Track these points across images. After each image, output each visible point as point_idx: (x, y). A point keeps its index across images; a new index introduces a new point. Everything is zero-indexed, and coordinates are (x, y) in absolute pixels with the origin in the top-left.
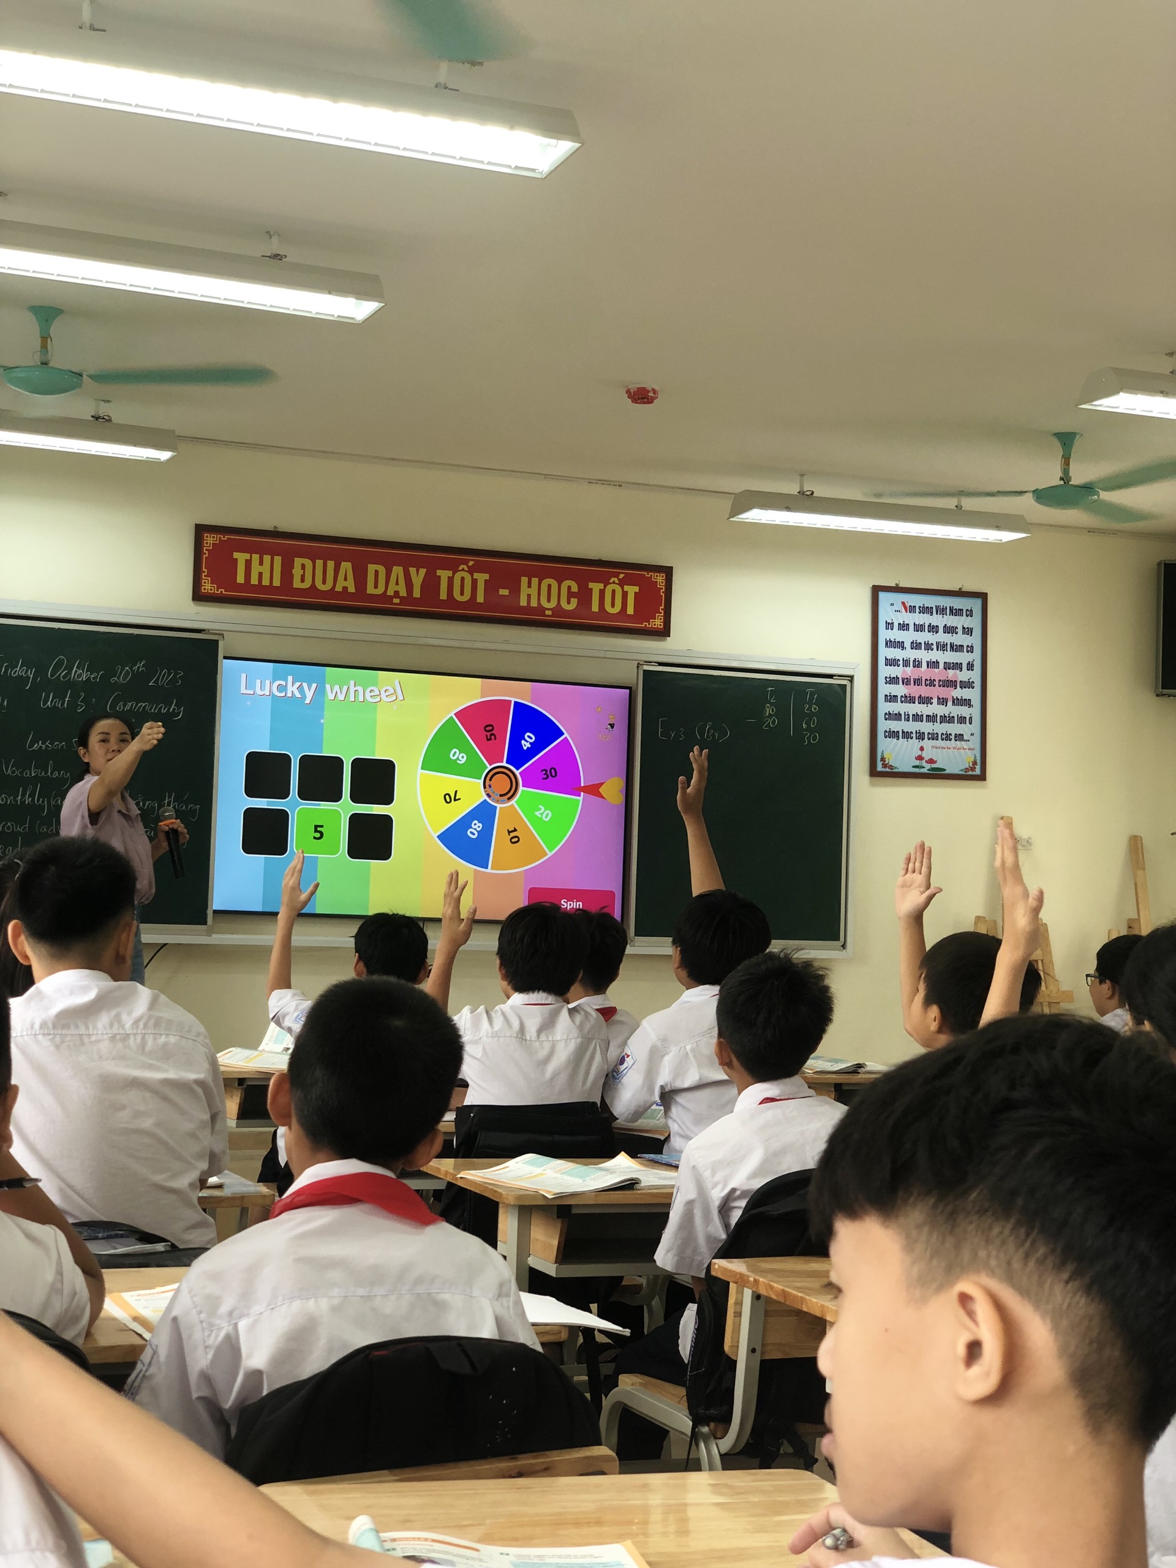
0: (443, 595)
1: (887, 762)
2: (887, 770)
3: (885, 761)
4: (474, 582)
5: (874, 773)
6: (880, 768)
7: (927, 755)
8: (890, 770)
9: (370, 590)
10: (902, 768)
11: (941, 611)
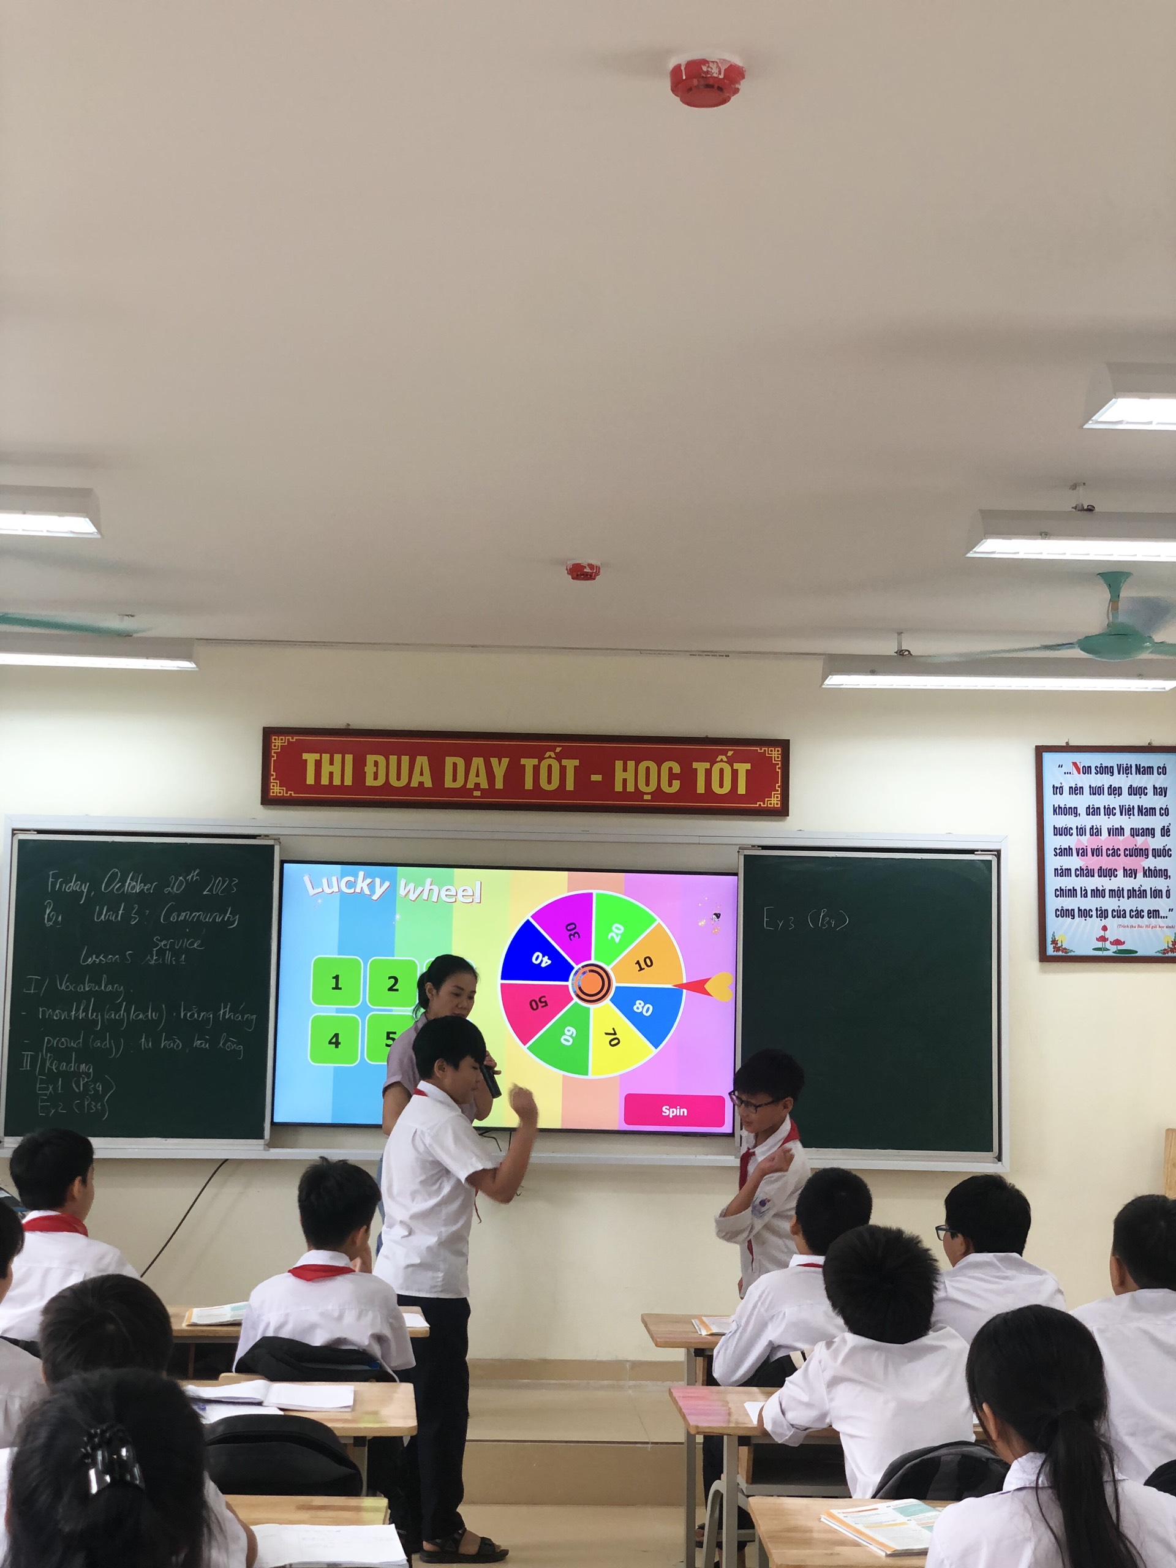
0: (529, 785)
1: (1059, 945)
2: (1060, 953)
3: (1057, 944)
4: (563, 770)
5: (1044, 958)
6: (1050, 951)
7: (1111, 935)
8: (1064, 954)
9: (449, 783)
10: (1079, 952)
11: (1126, 770)
